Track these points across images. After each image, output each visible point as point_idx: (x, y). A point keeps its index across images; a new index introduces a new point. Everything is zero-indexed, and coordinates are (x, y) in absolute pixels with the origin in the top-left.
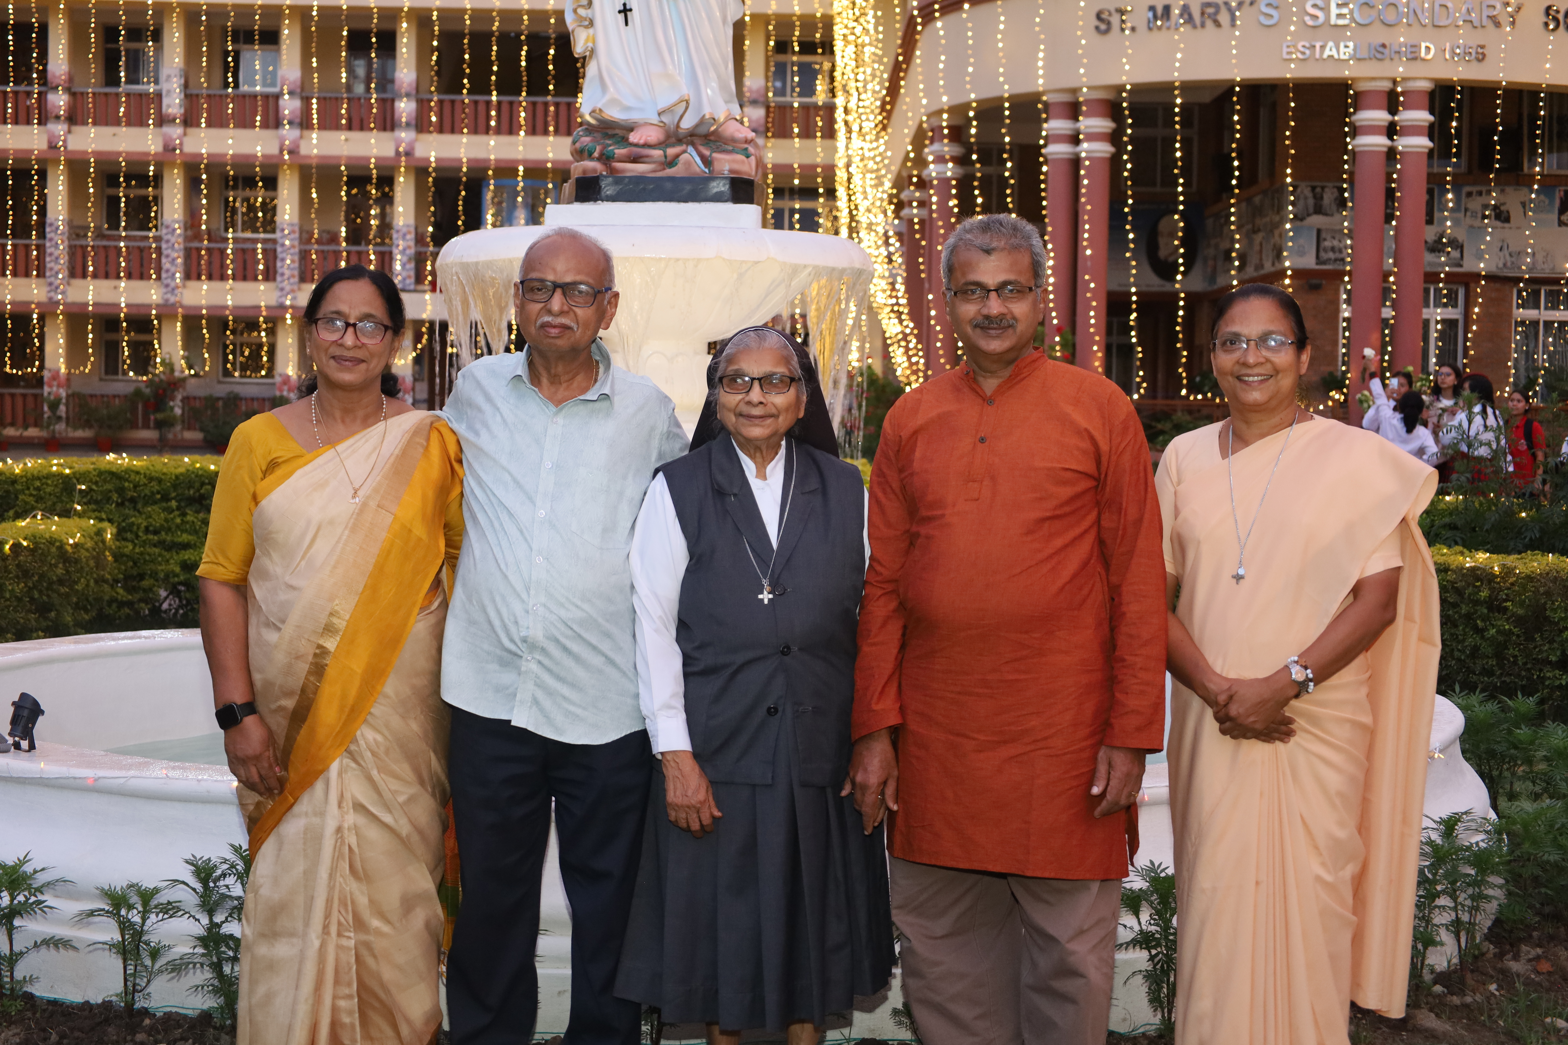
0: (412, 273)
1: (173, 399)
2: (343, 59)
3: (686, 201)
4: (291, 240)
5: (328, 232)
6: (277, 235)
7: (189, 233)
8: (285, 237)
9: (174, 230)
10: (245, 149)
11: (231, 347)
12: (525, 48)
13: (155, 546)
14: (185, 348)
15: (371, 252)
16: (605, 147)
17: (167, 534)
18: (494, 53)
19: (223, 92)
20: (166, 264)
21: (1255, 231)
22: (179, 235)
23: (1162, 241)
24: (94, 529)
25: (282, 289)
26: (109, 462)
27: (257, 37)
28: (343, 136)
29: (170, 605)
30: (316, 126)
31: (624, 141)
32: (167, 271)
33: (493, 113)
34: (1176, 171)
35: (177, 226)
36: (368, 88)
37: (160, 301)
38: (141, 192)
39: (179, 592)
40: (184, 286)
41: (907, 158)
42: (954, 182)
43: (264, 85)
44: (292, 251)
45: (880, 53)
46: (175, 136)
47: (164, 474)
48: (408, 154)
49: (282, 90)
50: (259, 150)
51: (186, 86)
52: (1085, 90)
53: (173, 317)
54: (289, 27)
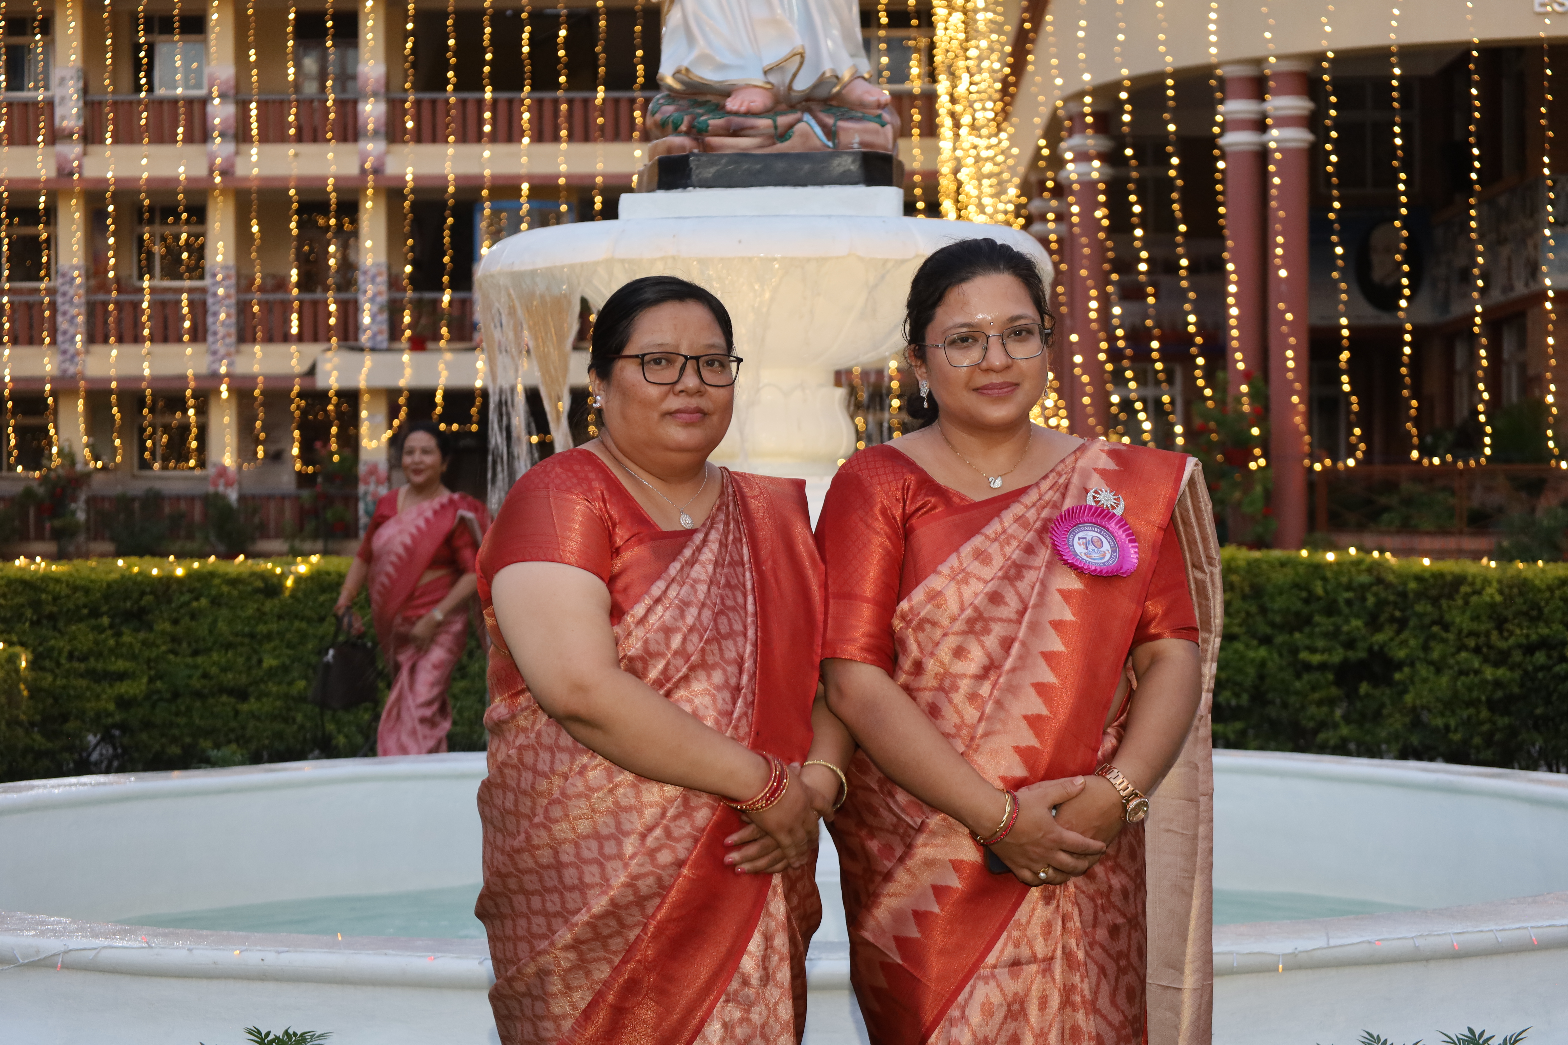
0: (385, 327)
1: (74, 500)
2: (289, 50)
3: (804, 184)
4: (226, 288)
5: (274, 276)
6: (207, 282)
7: (92, 282)
8: (217, 284)
9: (73, 279)
10: (163, 171)
11: (150, 429)
12: (528, 29)
13: (82, 676)
14: (89, 432)
15: (331, 299)
16: (695, 117)
17: (97, 660)
18: (486, 37)
19: (133, 97)
20: (62, 323)
21: (1501, 241)
22: (79, 286)
23: (1376, 259)
24: (5, 655)
25: (214, 353)
26: (20, 568)
27: (177, 24)
28: (291, 150)
29: (101, 754)
30: (256, 138)
31: (719, 109)
32: (65, 333)
33: (487, 115)
34: (1395, 163)
35: (76, 273)
36: (323, 88)
37: (56, 373)
38: (28, 231)
39: (112, 737)
40: (87, 352)
41: (1037, 155)
42: (1101, 186)
43: (186, 87)
44: (227, 302)
45: (1000, 19)
46: (72, 156)
47: (92, 581)
48: (377, 171)
49: (211, 92)
50: (182, 172)
51: (85, 91)
52: (1272, 60)
53: (73, 393)
54: (219, 9)
